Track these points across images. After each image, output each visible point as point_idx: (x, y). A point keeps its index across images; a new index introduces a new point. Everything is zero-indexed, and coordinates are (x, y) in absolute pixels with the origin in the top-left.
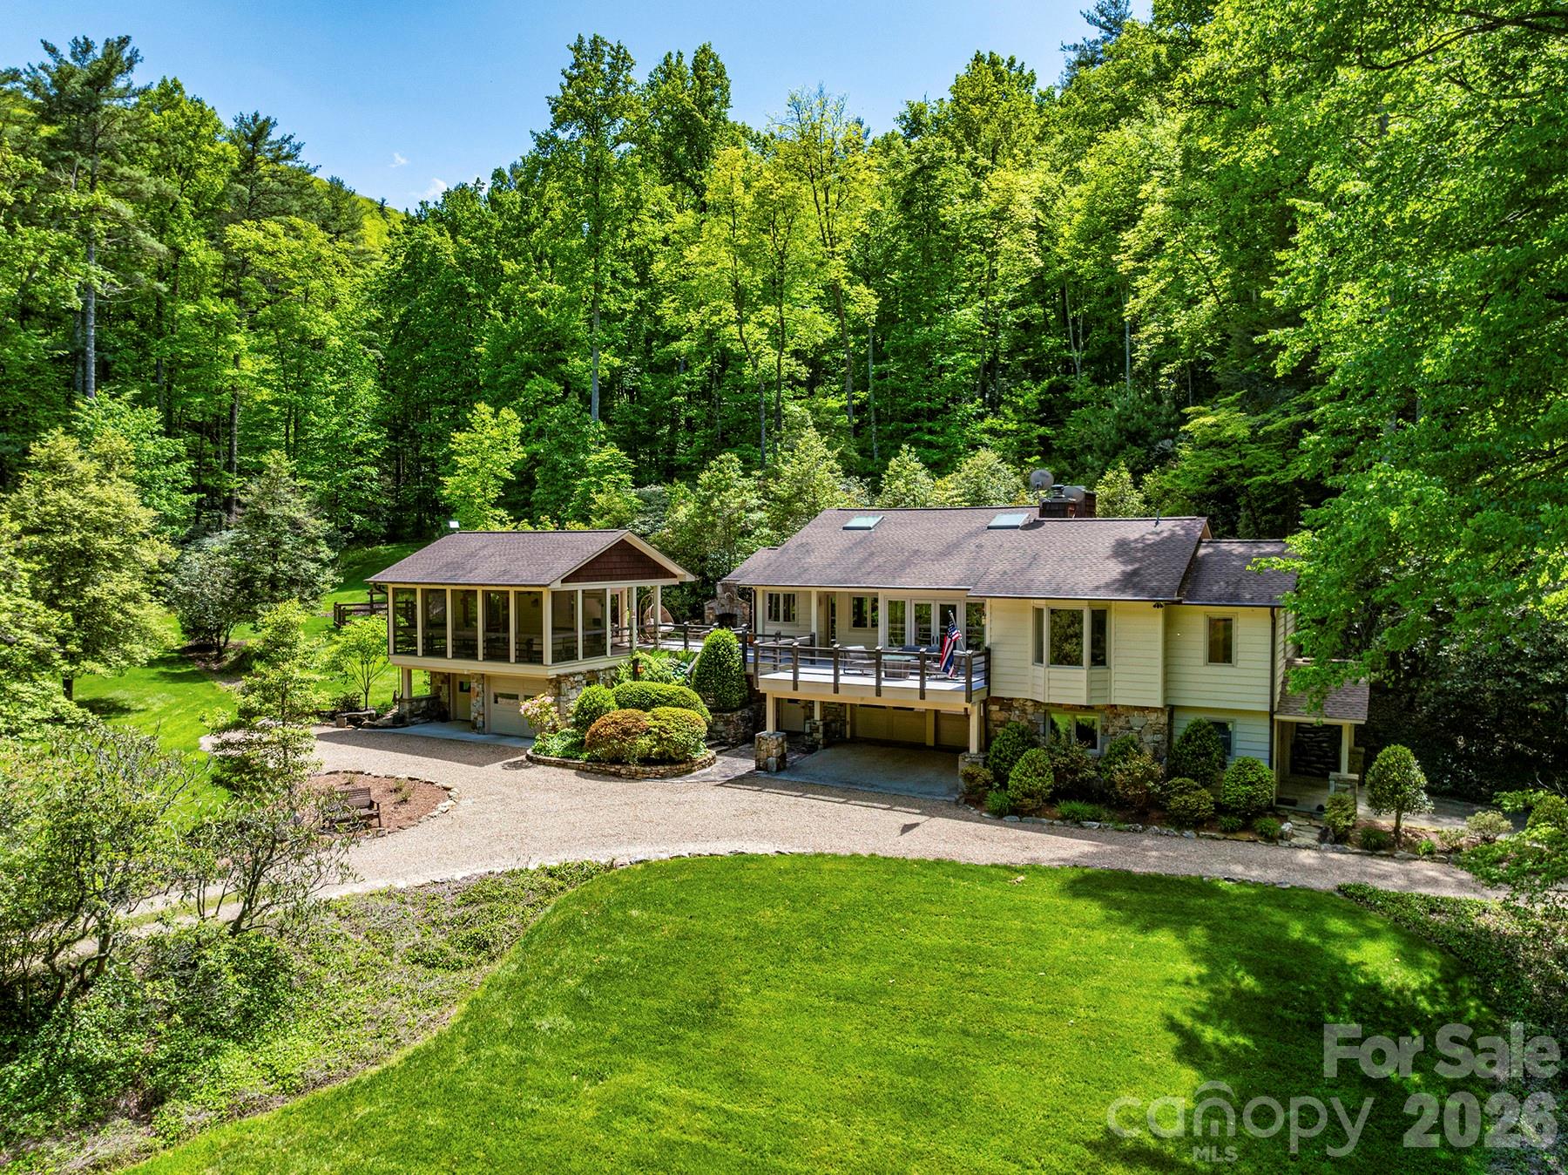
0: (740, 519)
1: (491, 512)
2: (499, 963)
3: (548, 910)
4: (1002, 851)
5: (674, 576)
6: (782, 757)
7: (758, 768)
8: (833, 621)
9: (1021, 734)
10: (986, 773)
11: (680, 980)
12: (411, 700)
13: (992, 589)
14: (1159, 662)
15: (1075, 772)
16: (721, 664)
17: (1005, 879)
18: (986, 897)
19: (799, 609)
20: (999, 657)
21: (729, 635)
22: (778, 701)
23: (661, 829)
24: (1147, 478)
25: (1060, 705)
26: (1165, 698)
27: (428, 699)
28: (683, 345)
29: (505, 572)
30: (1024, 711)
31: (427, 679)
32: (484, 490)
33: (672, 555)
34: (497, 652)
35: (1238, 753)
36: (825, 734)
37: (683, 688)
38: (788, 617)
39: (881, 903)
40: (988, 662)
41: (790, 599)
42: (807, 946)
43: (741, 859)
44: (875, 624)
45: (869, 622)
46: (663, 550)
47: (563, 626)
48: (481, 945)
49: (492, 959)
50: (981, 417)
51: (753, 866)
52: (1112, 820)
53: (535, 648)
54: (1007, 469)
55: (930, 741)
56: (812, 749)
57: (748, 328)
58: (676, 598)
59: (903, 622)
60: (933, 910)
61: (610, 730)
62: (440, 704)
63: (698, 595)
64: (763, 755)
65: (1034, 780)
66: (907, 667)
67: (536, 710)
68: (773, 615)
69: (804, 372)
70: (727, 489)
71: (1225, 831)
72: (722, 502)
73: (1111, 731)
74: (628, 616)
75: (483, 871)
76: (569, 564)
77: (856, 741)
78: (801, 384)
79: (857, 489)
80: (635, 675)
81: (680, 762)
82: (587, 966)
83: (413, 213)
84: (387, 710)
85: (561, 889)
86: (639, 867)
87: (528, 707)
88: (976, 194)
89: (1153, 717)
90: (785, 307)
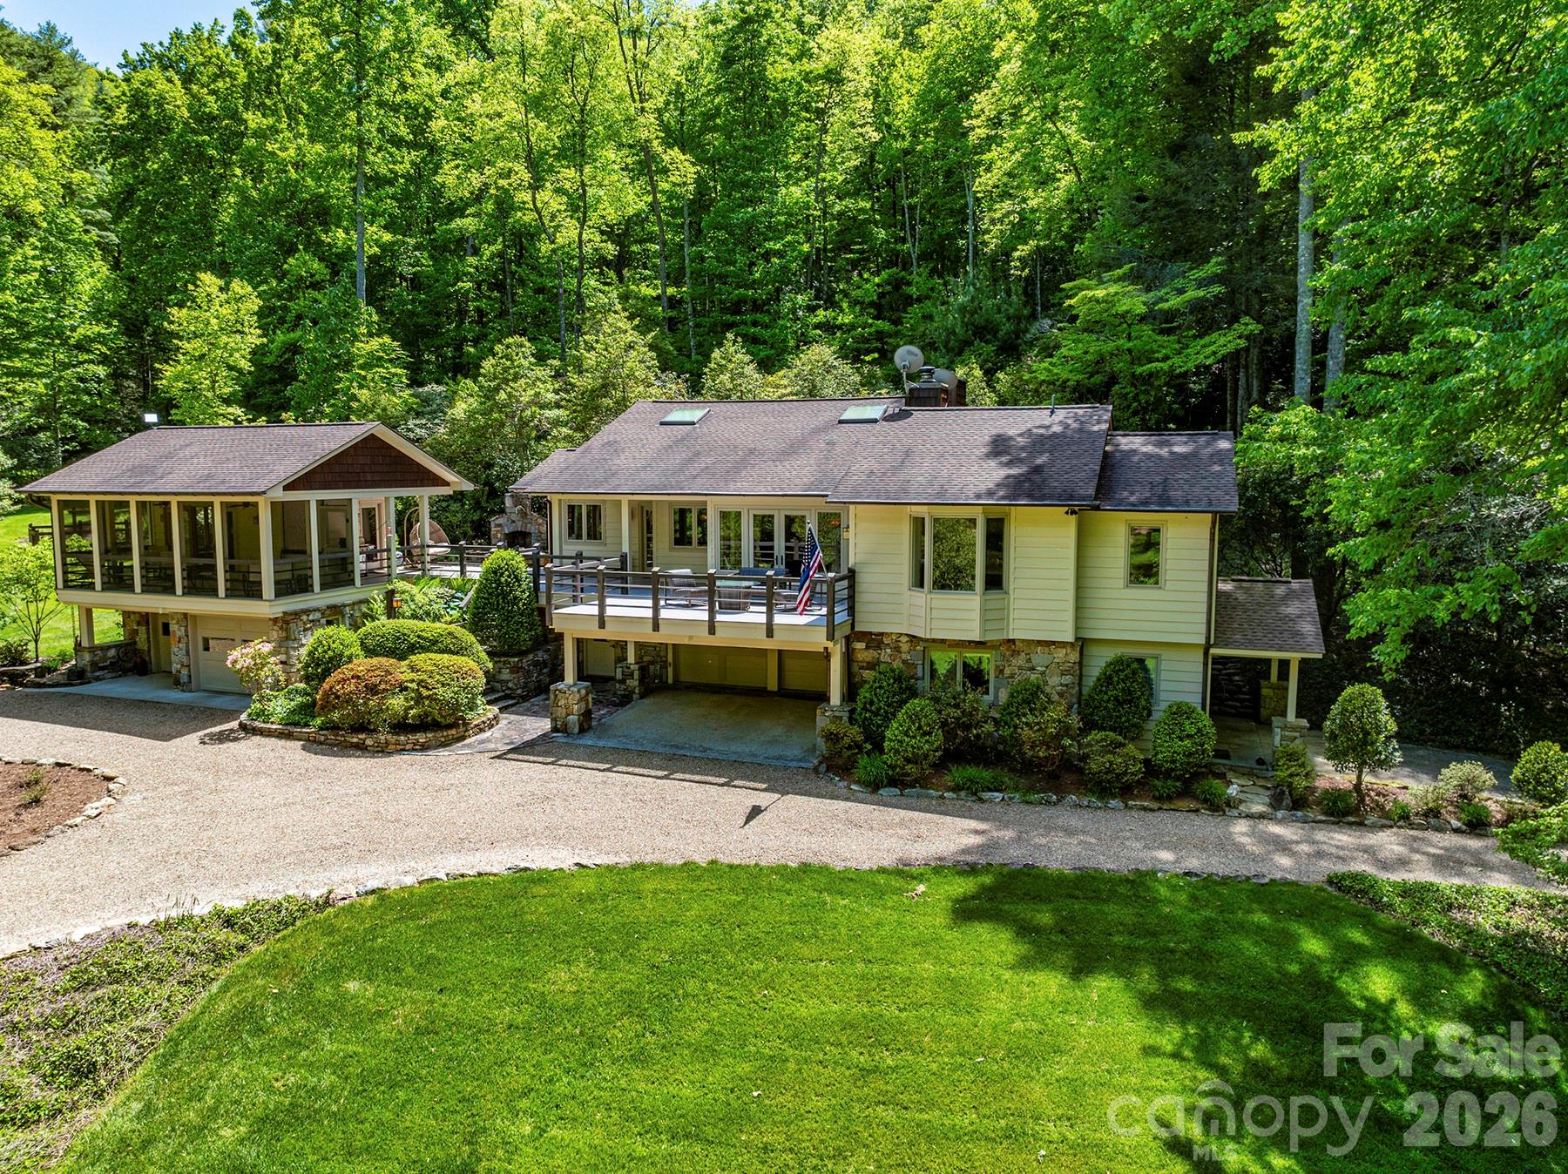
0: (533, 416)
1: (223, 409)
2: (113, 1099)
3: (214, 988)
4: (887, 844)
5: (447, 484)
6: (587, 715)
7: (555, 729)
8: (650, 539)
9: (898, 679)
10: (855, 733)
11: (416, 1118)
12: (93, 649)
13: (858, 493)
14: (1070, 584)
15: (967, 727)
16: (505, 595)
17: (899, 891)
18: (879, 924)
19: (606, 526)
20: (865, 581)
21: (516, 559)
22: (580, 643)
23: (411, 832)
24: (1000, 375)
25: (943, 641)
26: (1077, 628)
27: (118, 646)
28: (467, 224)
29: (209, 477)
30: (897, 649)
31: (120, 619)
32: (214, 382)
33: (450, 462)
34: (200, 583)
35: (1163, 696)
36: (641, 680)
37: (452, 627)
38: (594, 534)
39: (730, 947)
40: (852, 587)
41: (595, 511)
42: (622, 1032)
43: (526, 879)
44: (703, 542)
45: (695, 541)
46: (437, 455)
47: (290, 547)
48: (80, 1070)
49: (99, 1095)
50: (812, 309)
51: (540, 890)
52: (1016, 789)
53: (252, 578)
54: (846, 368)
55: (773, 685)
56: (625, 700)
57: (544, 196)
58: (455, 513)
59: (739, 537)
60: (805, 951)
61: (351, 687)
62: (136, 652)
63: (483, 509)
64: (561, 712)
65: (918, 741)
66: (747, 595)
67: (249, 662)
68: (573, 531)
69: (611, 250)
70: (516, 378)
71: (1159, 799)
72: (510, 396)
73: (1007, 672)
74: (388, 534)
75: (118, 922)
76: (295, 466)
77: (680, 688)
78: (608, 264)
79: (675, 386)
80: (391, 612)
81: (449, 727)
82: (262, 1097)
83: (133, 56)
84: (64, 661)
85: (241, 948)
86: (371, 900)
87: (239, 657)
88: (804, 54)
89: (1060, 654)
90: (587, 169)
